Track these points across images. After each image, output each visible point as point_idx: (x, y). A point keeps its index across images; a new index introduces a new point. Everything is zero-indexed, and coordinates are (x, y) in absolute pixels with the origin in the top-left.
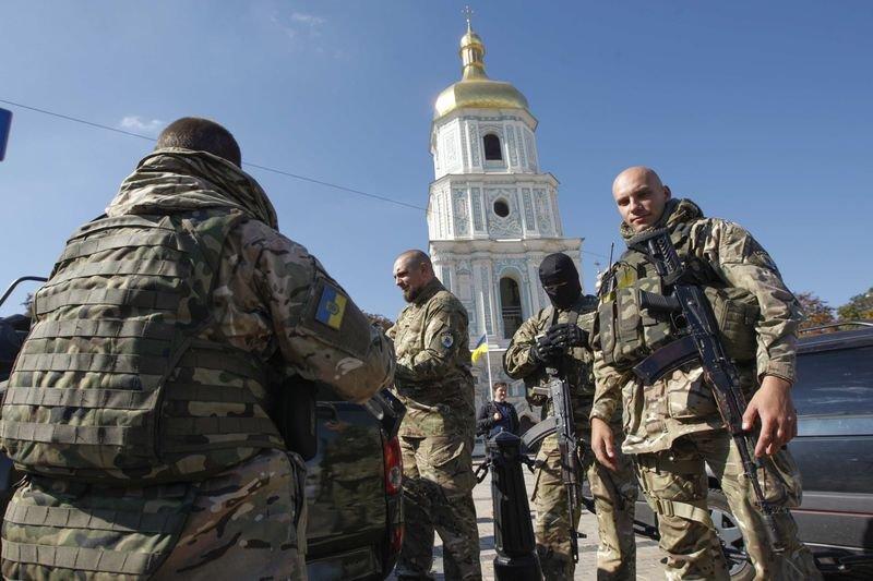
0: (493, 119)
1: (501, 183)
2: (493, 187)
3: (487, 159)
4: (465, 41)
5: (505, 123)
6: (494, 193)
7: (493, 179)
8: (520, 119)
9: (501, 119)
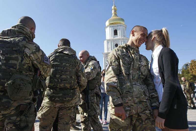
0: (116, 26)
1: (117, 40)
2: (115, 41)
3: (114, 35)
4: (113, 7)
5: (118, 27)
6: (115, 42)
7: (115, 39)
8: (122, 26)
9: (118, 26)
